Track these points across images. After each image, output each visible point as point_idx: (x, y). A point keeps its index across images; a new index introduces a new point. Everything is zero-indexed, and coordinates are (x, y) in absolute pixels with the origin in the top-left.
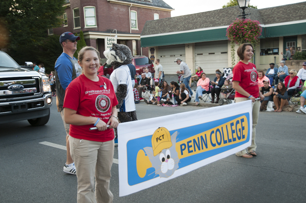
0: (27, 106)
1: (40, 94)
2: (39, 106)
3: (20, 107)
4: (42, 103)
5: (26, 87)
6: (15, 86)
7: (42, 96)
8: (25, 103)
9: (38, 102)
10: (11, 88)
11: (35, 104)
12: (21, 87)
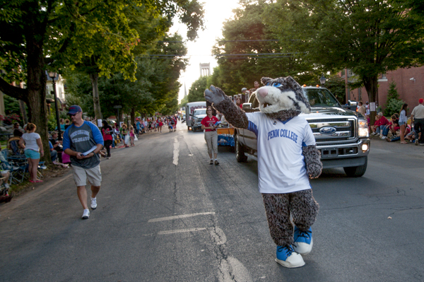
0: (337, 152)
1: (354, 139)
2: (351, 153)
3: (330, 152)
4: (356, 149)
5: (338, 130)
6: (326, 129)
7: (357, 142)
8: (336, 148)
9: (351, 148)
10: (322, 131)
11: (348, 150)
12: (333, 130)
